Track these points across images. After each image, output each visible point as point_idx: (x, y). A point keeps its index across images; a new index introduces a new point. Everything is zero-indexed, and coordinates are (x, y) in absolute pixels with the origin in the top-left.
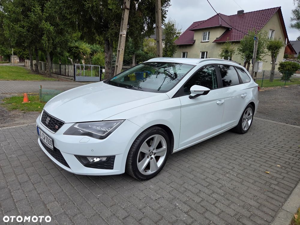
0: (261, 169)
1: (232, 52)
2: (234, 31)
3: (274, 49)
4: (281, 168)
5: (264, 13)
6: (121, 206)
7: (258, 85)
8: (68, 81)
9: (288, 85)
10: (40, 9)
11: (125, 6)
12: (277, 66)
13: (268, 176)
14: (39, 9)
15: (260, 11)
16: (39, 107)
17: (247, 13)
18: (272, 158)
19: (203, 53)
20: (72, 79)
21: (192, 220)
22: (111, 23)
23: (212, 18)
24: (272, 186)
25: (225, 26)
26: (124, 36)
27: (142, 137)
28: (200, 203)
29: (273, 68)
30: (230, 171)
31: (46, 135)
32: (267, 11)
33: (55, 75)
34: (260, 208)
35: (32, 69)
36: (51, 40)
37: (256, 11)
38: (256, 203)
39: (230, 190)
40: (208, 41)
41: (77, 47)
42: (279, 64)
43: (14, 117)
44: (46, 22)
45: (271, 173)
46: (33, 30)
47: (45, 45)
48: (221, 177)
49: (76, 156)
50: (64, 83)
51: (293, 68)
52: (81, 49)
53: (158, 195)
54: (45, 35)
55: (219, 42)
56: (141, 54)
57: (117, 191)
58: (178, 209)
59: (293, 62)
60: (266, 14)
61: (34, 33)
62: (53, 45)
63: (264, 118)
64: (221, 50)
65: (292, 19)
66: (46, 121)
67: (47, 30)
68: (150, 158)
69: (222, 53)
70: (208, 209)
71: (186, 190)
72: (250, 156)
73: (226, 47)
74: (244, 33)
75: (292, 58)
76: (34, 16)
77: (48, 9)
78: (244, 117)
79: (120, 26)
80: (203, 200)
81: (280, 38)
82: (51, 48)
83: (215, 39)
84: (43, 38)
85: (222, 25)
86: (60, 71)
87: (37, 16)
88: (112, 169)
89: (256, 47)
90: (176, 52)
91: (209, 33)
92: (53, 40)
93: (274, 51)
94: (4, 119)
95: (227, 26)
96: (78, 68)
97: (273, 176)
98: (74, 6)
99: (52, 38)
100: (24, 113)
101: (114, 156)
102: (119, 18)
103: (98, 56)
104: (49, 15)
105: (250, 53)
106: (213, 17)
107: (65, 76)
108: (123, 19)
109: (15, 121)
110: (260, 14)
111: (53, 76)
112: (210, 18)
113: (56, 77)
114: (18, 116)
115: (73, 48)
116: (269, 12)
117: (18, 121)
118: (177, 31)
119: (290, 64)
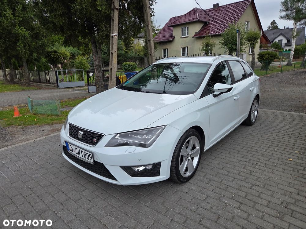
0: (283, 157)
1: (212, 46)
2: (212, 25)
3: (252, 40)
4: (300, 154)
5: (238, 5)
6: (175, 211)
7: (259, 78)
8: (50, 88)
9: (269, 74)
10: (12, 13)
11: (114, 6)
12: (256, 56)
13: (292, 163)
14: (10, 13)
15: (234, 3)
16: (35, 120)
17: (222, 6)
18: (288, 145)
19: (184, 49)
20: (55, 86)
21: (246, 214)
22: (101, 25)
23: (188, 13)
24: (300, 172)
25: (203, 20)
26: (116, 38)
27: (182, 141)
28: (246, 197)
29: (253, 59)
30: (257, 163)
31: (81, 150)
32: (241, 3)
33: (34, 84)
34: (300, 194)
35: (7, 79)
36: (28, 46)
37: (231, 4)
38: (294, 189)
39: (266, 181)
40: (188, 36)
41: (55, 52)
42: (258, 54)
43: (14, 134)
44: (20, 27)
45: (294, 160)
46: (5, 36)
47: (21, 52)
48: (252, 169)
49: (122, 167)
50: (47, 91)
51: (271, 57)
52: (60, 53)
53: (203, 195)
54: (20, 42)
55: (198, 36)
56: (121, 53)
57: (163, 197)
58: (229, 206)
59: (270, 51)
60: (240, 6)
61: (7, 40)
62: (30, 52)
63: (262, 108)
64: (202, 44)
65: (281, 11)
66: (78, 135)
67: (22, 35)
68: (187, 160)
69: (203, 47)
70: (256, 201)
71: (228, 186)
72: (267, 146)
73: (206, 41)
74: (225, 26)
75: (266, 47)
76: (5, 21)
77: (20, 13)
78: (252, 109)
79: (110, 27)
80: (247, 194)
81: (255, 29)
82: (28, 55)
83: (195, 34)
84: (18, 44)
85: (200, 20)
86: (40, 78)
87: (9, 20)
88: (159, 175)
89: (239, 40)
90: (157, 49)
91: (188, 27)
92: (29, 46)
93: (253, 42)
94: (4, 137)
95: (205, 21)
96: (60, 74)
97: (297, 163)
98: (59, 9)
99: (28, 43)
100: (23, 128)
101: (160, 163)
102: (109, 19)
103: (80, 60)
104: (22, 19)
105: (233, 46)
106: (190, 12)
107: (46, 83)
108: (113, 20)
109: (17, 138)
110: (235, 6)
111: (33, 85)
112: (187, 13)
113: (36, 85)
114: (18, 133)
115: (51, 52)
116: (243, 4)
117: (20, 137)
118: (156, 28)
119: (268, 54)
